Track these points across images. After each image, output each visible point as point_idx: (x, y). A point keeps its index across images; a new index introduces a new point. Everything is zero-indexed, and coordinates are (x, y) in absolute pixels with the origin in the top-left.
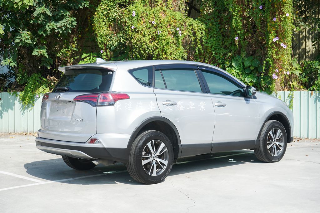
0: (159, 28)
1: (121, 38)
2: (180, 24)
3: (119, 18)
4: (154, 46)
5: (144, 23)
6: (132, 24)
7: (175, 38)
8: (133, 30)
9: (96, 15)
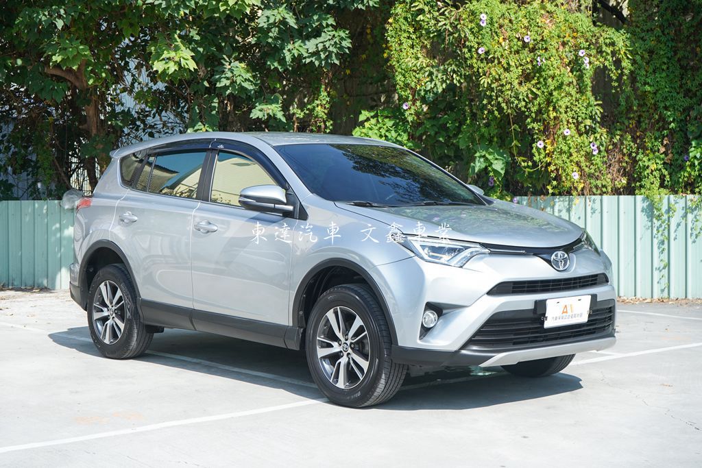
0: (540, 51)
1: (454, 76)
2: (587, 41)
3: (450, 29)
4: (529, 92)
5: (504, 39)
6: (479, 44)
7: (575, 73)
8: (482, 57)
9: (391, 24)
